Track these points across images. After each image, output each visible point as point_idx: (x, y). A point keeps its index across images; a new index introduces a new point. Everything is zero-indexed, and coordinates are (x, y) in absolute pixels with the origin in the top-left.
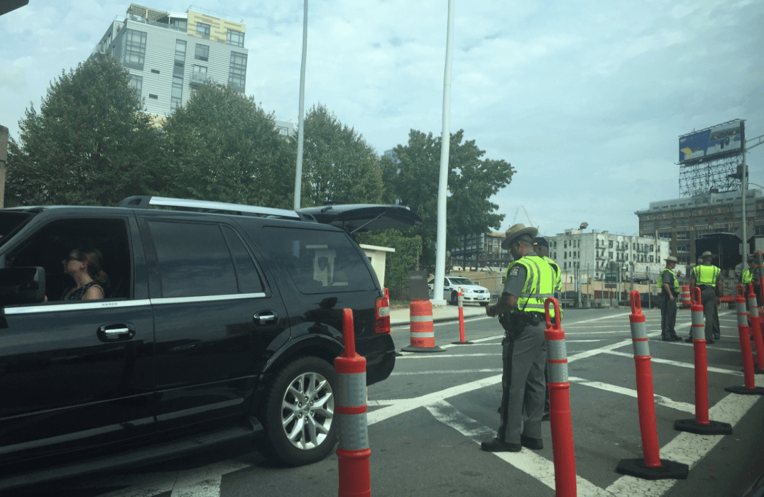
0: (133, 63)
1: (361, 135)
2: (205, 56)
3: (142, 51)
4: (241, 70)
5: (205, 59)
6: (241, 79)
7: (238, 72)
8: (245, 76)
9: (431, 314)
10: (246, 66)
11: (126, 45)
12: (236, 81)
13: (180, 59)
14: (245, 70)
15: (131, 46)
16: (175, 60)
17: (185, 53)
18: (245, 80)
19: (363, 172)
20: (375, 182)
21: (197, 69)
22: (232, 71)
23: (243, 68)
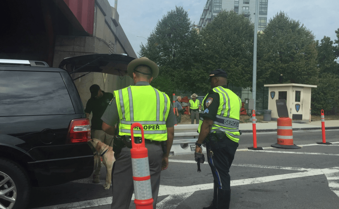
0: (217, 10)
1: (303, 25)
2: (248, 1)
3: (221, 5)
4: (265, 5)
5: (248, 3)
6: (265, 9)
7: (264, 6)
8: (267, 7)
9: (291, 125)
10: (267, 3)
11: (214, 3)
12: (263, 10)
13: (237, 5)
14: (267, 5)
15: (216, 3)
16: (235, 6)
17: (239, 2)
18: (267, 9)
19: (303, 46)
20: (310, 50)
21: (244, 8)
22: (261, 6)
23: (266, 4)
